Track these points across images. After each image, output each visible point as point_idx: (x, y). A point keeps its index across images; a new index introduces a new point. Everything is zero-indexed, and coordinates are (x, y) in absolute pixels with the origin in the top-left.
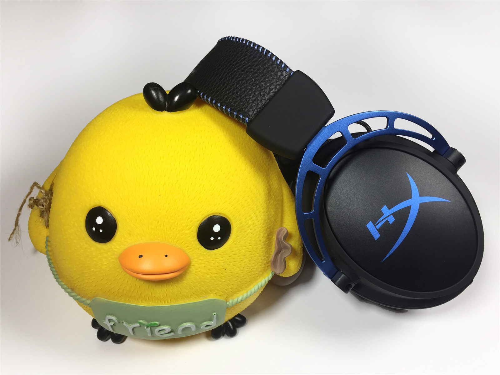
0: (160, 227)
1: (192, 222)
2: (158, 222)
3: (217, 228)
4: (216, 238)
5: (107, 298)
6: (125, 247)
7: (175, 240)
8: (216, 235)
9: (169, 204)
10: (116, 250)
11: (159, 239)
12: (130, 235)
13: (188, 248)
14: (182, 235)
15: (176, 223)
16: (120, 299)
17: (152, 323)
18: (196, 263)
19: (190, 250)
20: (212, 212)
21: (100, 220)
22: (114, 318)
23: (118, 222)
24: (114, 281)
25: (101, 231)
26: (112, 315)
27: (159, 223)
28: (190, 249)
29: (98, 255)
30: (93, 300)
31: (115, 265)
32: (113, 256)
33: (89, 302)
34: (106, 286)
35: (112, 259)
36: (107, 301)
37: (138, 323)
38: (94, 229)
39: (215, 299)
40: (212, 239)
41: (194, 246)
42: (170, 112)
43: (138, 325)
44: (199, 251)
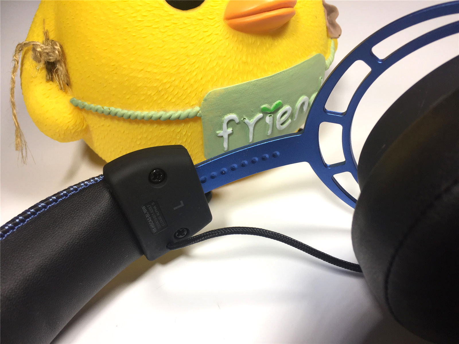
5: (222, 87)
29: (195, 28)
30: (205, 100)
31: (222, 31)
32: (215, 19)
33: (197, 109)
34: (217, 69)
35: (216, 24)
36: (224, 89)
37: (260, 111)
39: (320, 55)
43: (261, 114)
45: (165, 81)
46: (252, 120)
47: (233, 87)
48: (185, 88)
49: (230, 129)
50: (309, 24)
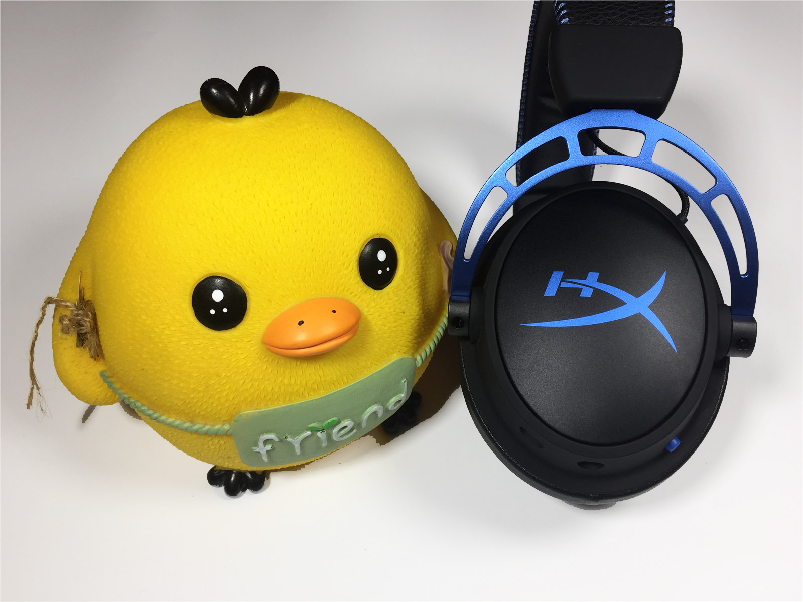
0: (310, 275)
1: (349, 257)
2: (305, 269)
3: (382, 256)
4: (384, 271)
5: (257, 409)
6: (269, 321)
8: (382, 265)
9: (312, 240)
10: (255, 331)
11: (313, 293)
12: (270, 301)
13: (353, 295)
14: (341, 280)
15: (329, 263)
16: (276, 403)
17: (329, 421)
18: (368, 313)
19: (356, 298)
20: (368, 237)
21: (218, 296)
22: (271, 436)
23: (246, 287)
24: (262, 379)
25: (225, 310)
26: (267, 432)
27: (307, 270)
28: (356, 296)
29: (228, 349)
30: (236, 421)
31: (259, 354)
32: (253, 342)
33: (227, 427)
34: (252, 391)
35: (253, 346)
36: (258, 413)
37: (308, 429)
38: (213, 312)
39: (402, 359)
40: (380, 272)
41: (360, 289)
42: (253, 115)
43: (309, 433)
44: (368, 295)
45: (192, 396)
46: (296, 439)
47: (270, 410)
48: (215, 405)
49: (269, 447)
50: (387, 328)
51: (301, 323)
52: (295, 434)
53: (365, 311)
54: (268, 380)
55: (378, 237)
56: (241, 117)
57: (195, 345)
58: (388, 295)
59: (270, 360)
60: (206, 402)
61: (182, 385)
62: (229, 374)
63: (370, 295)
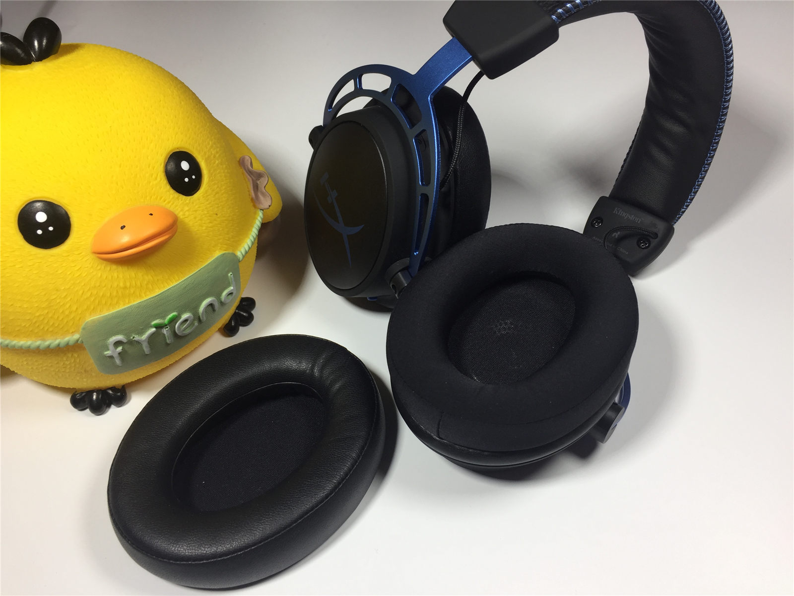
0: (123, 188)
1: (155, 168)
2: (117, 184)
3: (185, 166)
4: (190, 178)
5: (101, 315)
6: (94, 233)
7: (148, 198)
8: (187, 174)
9: (117, 157)
10: (82, 243)
12: (91, 215)
13: (166, 202)
14: (152, 189)
15: (138, 176)
16: (117, 307)
17: (169, 317)
18: (184, 217)
19: (170, 204)
20: (169, 151)
21: (41, 217)
22: (120, 337)
23: (66, 206)
24: (99, 286)
25: (51, 229)
26: (114, 334)
27: (119, 184)
28: (169, 202)
29: (62, 264)
30: (84, 329)
31: (91, 264)
32: (83, 254)
33: (76, 336)
34: (92, 299)
35: (84, 258)
36: (103, 317)
37: (152, 327)
38: (40, 232)
39: (224, 254)
40: (186, 180)
41: (171, 196)
42: (41, 61)
43: (154, 329)
44: (180, 200)
45: (38, 314)
46: (144, 336)
47: (113, 313)
48: (60, 319)
49: (120, 349)
50: (204, 228)
51: (123, 228)
52: (141, 333)
53: (181, 215)
54: (105, 287)
55: (178, 150)
56: (30, 63)
57: (30, 266)
58: (199, 200)
59: (103, 267)
60: (51, 317)
61: (25, 306)
62: (67, 287)
63: (182, 200)
